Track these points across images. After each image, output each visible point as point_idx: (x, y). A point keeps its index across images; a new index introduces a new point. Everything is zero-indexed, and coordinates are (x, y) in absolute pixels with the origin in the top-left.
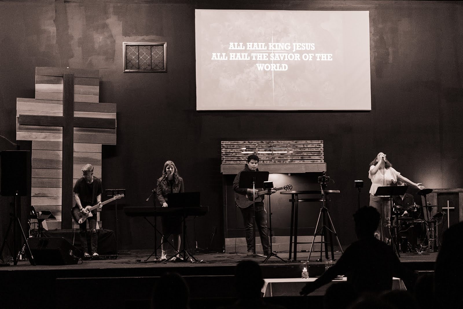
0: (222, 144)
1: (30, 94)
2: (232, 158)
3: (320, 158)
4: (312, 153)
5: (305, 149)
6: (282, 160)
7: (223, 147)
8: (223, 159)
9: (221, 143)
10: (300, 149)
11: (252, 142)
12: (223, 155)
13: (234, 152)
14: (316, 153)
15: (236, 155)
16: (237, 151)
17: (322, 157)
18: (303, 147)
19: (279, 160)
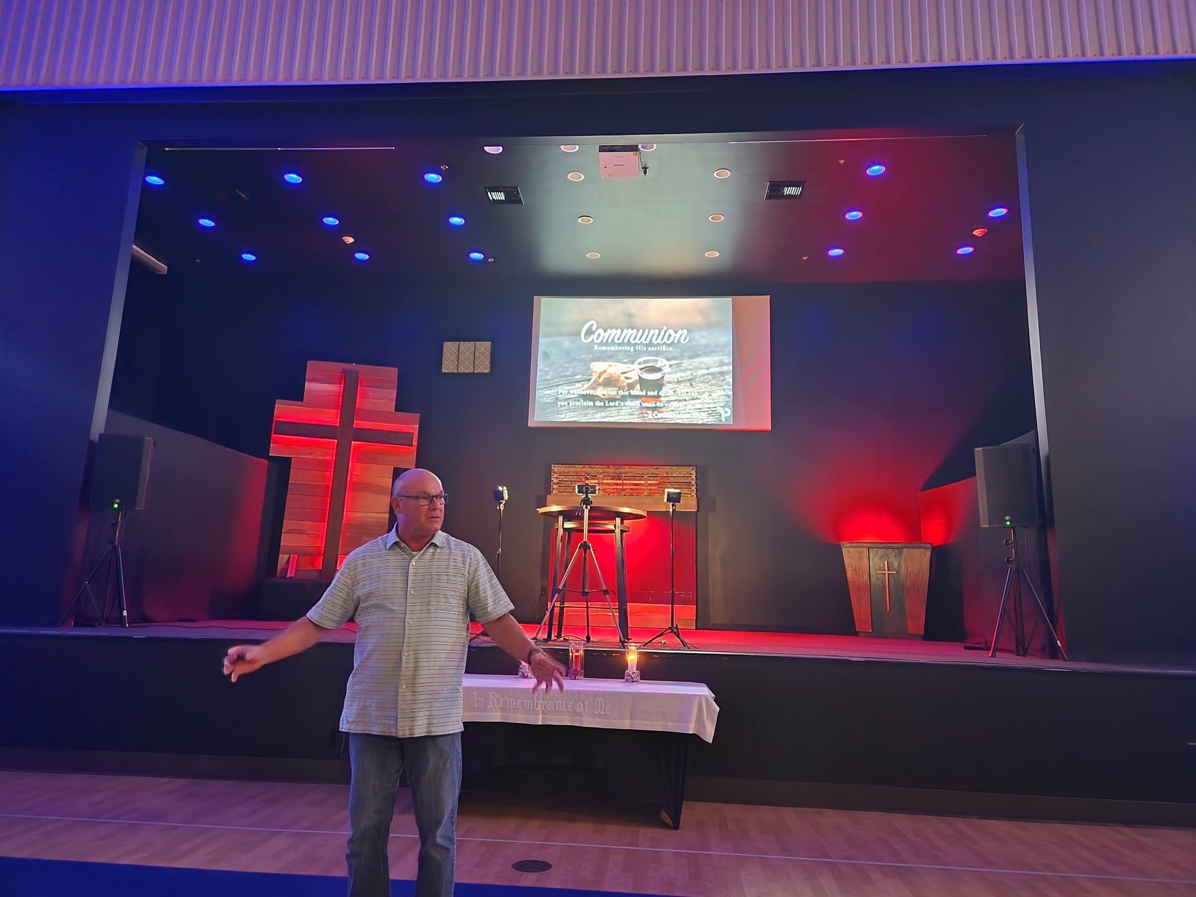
0: (553, 468)
1: (297, 394)
2: (565, 488)
3: (691, 491)
4: (678, 485)
5: (668, 479)
6: (635, 493)
7: (554, 473)
8: (553, 489)
9: (551, 468)
10: (662, 479)
11: (594, 467)
12: (553, 483)
13: (568, 480)
14: (685, 485)
15: (572, 484)
16: (573, 479)
17: (693, 490)
18: (666, 475)
19: (631, 492)
